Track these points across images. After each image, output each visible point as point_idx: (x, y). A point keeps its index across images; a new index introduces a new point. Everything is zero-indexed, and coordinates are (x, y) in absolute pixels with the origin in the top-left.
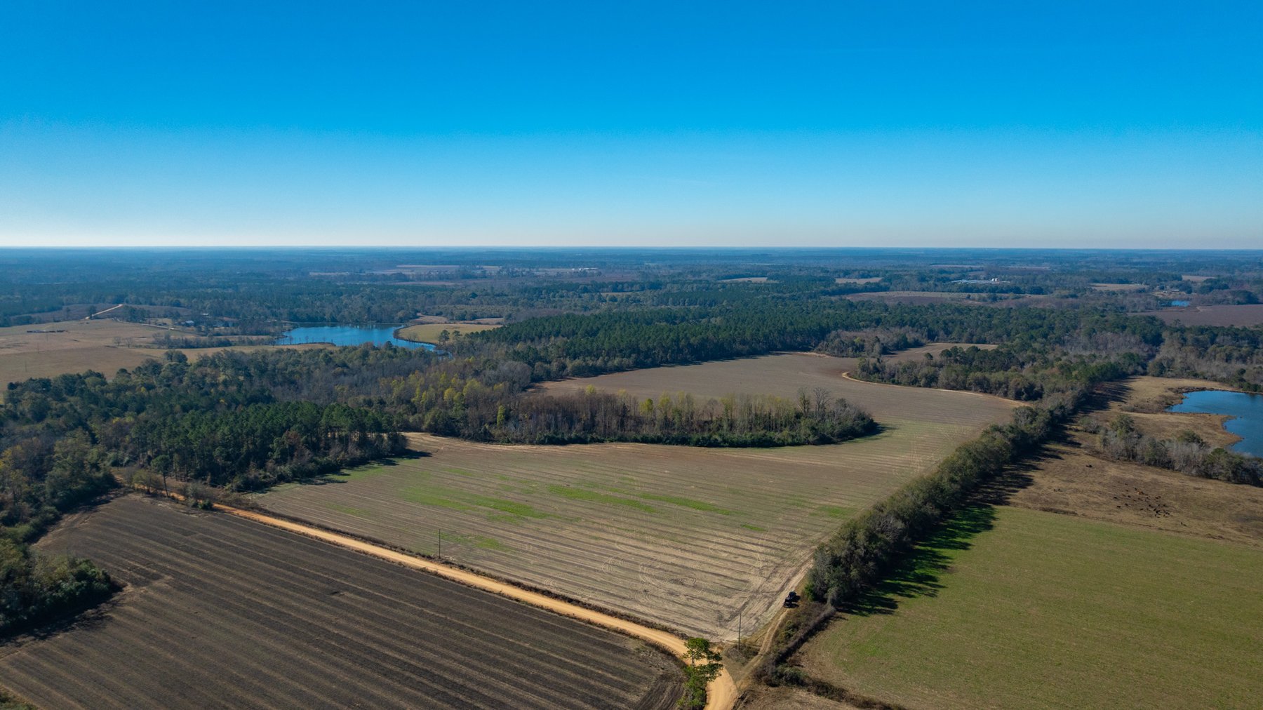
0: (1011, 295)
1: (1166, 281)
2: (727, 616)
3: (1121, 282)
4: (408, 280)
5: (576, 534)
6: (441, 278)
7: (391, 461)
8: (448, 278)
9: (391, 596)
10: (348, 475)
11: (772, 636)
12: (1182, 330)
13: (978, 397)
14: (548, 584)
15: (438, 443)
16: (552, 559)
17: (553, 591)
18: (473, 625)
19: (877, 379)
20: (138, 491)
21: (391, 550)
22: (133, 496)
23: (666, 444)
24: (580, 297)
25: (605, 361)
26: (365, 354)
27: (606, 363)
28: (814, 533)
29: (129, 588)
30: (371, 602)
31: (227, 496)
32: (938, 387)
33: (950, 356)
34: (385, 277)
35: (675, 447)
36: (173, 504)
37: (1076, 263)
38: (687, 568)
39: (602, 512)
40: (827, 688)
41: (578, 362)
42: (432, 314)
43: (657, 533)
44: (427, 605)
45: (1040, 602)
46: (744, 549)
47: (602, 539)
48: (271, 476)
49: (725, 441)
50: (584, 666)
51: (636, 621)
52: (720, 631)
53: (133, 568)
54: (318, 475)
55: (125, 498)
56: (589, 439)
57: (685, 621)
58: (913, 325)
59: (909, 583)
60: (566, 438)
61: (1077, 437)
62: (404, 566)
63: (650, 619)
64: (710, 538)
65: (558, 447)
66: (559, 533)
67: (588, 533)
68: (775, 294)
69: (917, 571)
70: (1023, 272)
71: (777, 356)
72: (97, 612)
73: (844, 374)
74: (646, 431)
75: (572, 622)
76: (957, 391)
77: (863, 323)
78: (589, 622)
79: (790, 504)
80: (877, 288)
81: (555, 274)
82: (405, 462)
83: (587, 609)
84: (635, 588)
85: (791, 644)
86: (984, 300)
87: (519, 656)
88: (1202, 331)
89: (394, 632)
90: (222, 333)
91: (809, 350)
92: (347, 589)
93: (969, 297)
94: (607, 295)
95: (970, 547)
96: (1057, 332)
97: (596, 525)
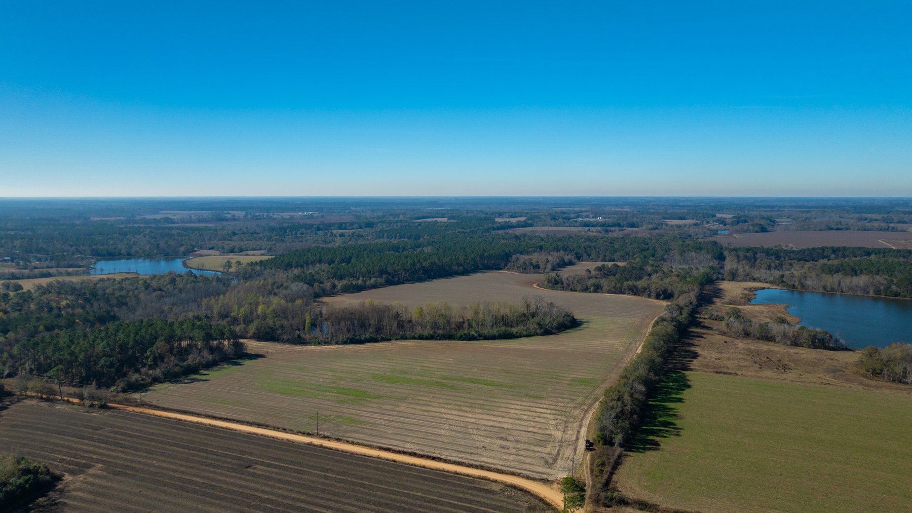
0: (617, 228)
1: (708, 217)
2: (551, 461)
3: (681, 219)
4: (173, 223)
5: (410, 409)
6: (200, 221)
7: (236, 362)
8: (205, 221)
9: (295, 466)
10: (208, 375)
11: (589, 472)
12: (736, 250)
13: (632, 298)
14: (410, 447)
15: (263, 347)
16: (404, 429)
17: (418, 452)
18: (370, 482)
19: (560, 288)
20: (32, 397)
21: (274, 430)
22: (28, 402)
23: (438, 340)
24: (316, 234)
25: (364, 281)
26: (173, 281)
27: (365, 282)
28: (577, 397)
29: (68, 477)
30: (281, 471)
31: (115, 396)
32: (602, 293)
33: (601, 271)
34: (155, 221)
35: (444, 341)
36: (69, 406)
37: (646, 206)
38: (504, 428)
39: (420, 391)
40: (645, 505)
41: (344, 282)
42: (206, 249)
43: (469, 405)
44: (327, 471)
45: (747, 434)
46: (536, 412)
47: (432, 411)
48: (147, 378)
49: (480, 336)
50: (470, 506)
51: (489, 469)
52: (552, 471)
53: (62, 461)
54: (183, 375)
55: (20, 404)
56: (380, 339)
57: (524, 466)
58: (565, 250)
59: (659, 428)
60: (363, 338)
61: (707, 323)
62: (293, 442)
63: (499, 467)
64: (509, 406)
65: (359, 345)
66: (397, 409)
67: (419, 407)
68: (460, 230)
69: (659, 419)
70: (616, 213)
71: (482, 274)
72: (49, 500)
73: (535, 285)
74: (419, 330)
75: (443, 474)
76: (617, 295)
77: (531, 249)
78: (456, 473)
79: (550, 378)
80: (525, 225)
81: (288, 217)
82: (248, 363)
83: (449, 463)
84: (475, 446)
85: (606, 477)
86: (600, 232)
87: (418, 502)
88: (748, 250)
89: (312, 493)
90: (38, 267)
91: (501, 269)
92: (257, 463)
93: (589, 230)
94: (337, 232)
95: (684, 401)
96: (660, 253)
97: (421, 402)
